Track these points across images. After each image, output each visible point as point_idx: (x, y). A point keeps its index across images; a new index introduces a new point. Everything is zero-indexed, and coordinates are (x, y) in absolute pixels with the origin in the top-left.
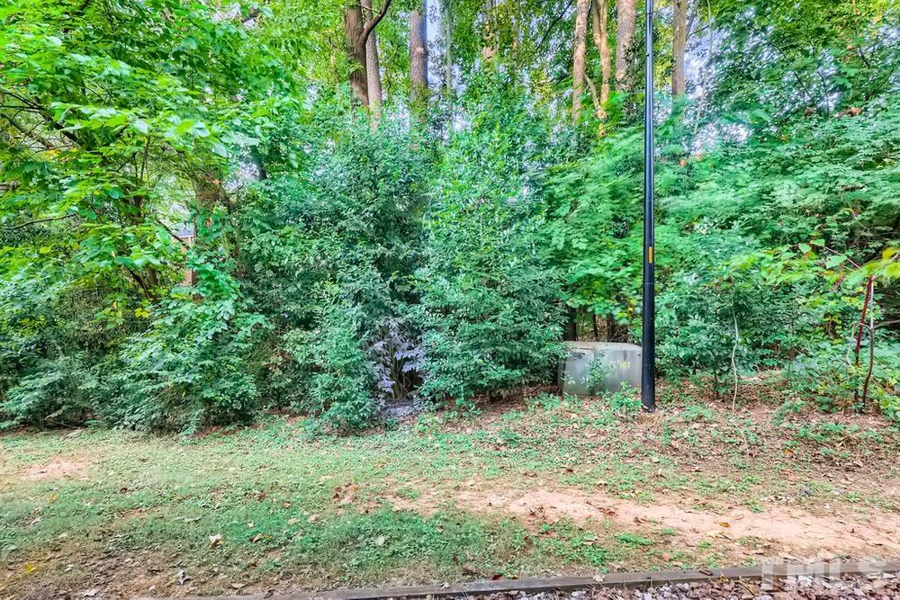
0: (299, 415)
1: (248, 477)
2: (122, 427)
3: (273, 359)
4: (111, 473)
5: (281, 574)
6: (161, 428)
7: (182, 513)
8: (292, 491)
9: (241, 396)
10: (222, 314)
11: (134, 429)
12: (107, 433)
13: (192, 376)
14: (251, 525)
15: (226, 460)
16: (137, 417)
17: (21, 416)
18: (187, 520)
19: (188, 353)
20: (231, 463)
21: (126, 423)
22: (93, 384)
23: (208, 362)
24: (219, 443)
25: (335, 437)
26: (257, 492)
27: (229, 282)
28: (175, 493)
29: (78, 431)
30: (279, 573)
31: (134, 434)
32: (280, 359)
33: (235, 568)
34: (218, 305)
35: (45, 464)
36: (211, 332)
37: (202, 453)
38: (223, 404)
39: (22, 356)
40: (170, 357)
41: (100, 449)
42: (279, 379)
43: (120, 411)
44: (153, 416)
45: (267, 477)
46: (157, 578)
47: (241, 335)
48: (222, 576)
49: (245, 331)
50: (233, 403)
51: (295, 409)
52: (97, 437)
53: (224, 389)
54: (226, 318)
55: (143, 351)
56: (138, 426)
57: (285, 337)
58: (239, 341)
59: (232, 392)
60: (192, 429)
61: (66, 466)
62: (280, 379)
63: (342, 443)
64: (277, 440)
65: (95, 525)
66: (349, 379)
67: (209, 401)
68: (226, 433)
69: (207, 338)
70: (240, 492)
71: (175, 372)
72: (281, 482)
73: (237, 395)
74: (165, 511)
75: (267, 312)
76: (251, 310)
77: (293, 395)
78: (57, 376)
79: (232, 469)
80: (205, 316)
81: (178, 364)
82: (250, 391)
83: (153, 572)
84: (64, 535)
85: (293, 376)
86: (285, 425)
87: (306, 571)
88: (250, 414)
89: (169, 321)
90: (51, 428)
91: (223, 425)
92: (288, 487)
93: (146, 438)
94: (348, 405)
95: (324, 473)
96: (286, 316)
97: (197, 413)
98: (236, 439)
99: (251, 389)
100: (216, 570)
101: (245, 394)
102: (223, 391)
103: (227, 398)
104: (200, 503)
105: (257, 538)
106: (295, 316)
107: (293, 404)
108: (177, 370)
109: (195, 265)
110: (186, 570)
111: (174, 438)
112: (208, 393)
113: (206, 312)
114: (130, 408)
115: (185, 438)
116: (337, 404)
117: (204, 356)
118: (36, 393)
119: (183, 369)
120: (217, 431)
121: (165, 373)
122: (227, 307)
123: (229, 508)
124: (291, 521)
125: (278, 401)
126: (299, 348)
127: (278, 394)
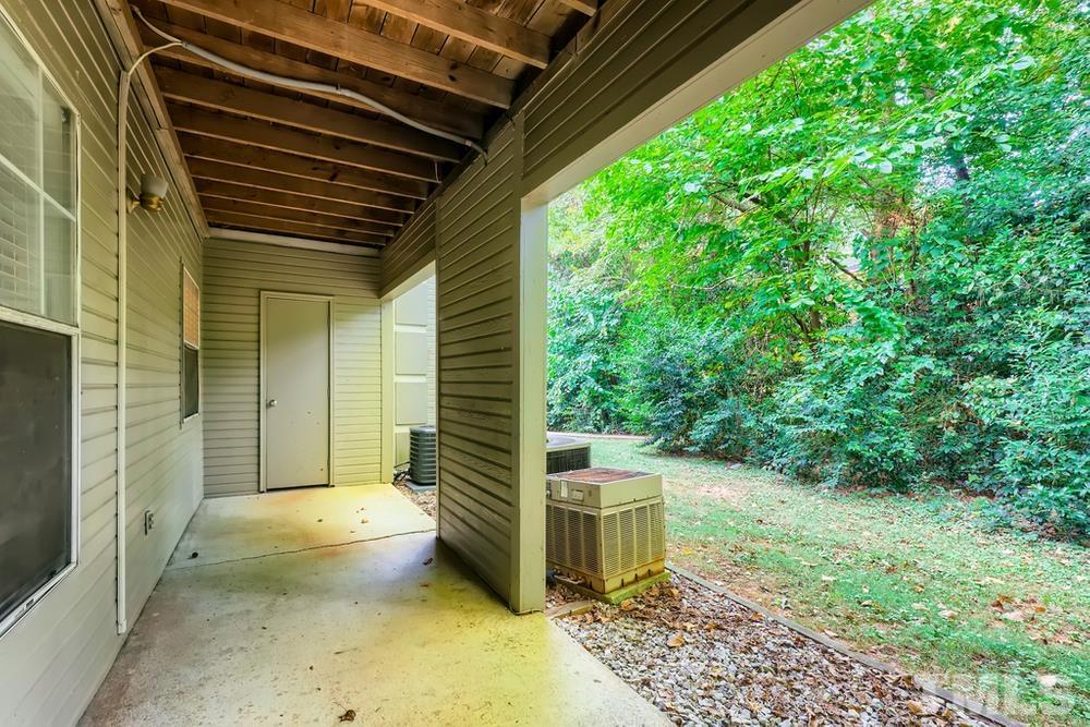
0: (981, 494)
1: (883, 546)
2: (770, 467)
3: (945, 415)
4: (754, 505)
5: (882, 646)
6: (806, 476)
7: (801, 555)
8: (933, 577)
9: (895, 455)
10: (879, 357)
11: (781, 472)
12: (759, 472)
13: (836, 426)
14: (866, 591)
15: (863, 523)
16: (784, 460)
17: (701, 444)
18: (804, 563)
19: (837, 401)
20: (868, 528)
21: (773, 464)
22: (751, 423)
23: (857, 412)
24: (862, 504)
25: (1033, 536)
26: (887, 564)
27: (892, 320)
28: (801, 537)
29: (738, 465)
30: (879, 644)
31: (780, 477)
32: (956, 415)
33: (835, 619)
34: (875, 347)
35: (712, 486)
36: (864, 377)
37: (840, 509)
38: (871, 461)
39: (706, 395)
40: (819, 402)
41: (751, 484)
42: (953, 442)
43: (771, 453)
44: (799, 463)
45: (904, 553)
46: (765, 595)
47: (901, 381)
48: (818, 618)
49: (906, 378)
50: (882, 461)
51: (976, 485)
52: (750, 473)
53: (874, 444)
54: (884, 361)
55: (795, 395)
56: (785, 470)
57: (966, 387)
58: (897, 390)
59: (883, 448)
60: (834, 482)
61: (725, 491)
62: (955, 442)
63: (1047, 548)
64: (936, 519)
65: (733, 540)
66: (1071, 454)
67: (855, 455)
68: (873, 496)
69: (858, 385)
70: (867, 557)
71: (820, 419)
72: (921, 564)
73: (889, 454)
74: (787, 548)
75: (942, 355)
76: (918, 352)
77: (974, 467)
78: (726, 414)
79: (866, 533)
80: (860, 359)
81: (825, 411)
82: (906, 451)
83: (764, 590)
84: (711, 539)
85: (977, 440)
86: (953, 502)
87: (913, 658)
88: (905, 479)
89: (820, 366)
90: (720, 459)
91: (870, 486)
92: (929, 572)
93: (790, 484)
94: (1064, 493)
95: (993, 574)
96: (971, 359)
97: (840, 467)
98: (883, 505)
99: (908, 447)
100: (815, 611)
101: (899, 454)
102: (872, 446)
103: (876, 455)
104: (820, 553)
105: (866, 603)
106: (986, 359)
107: (972, 478)
108: (824, 417)
109: (854, 303)
110: (789, 600)
111: (816, 488)
112: (854, 446)
113: (861, 355)
114: (779, 451)
115: (826, 490)
116: (1040, 487)
117: (855, 405)
118: (712, 426)
119: (829, 417)
120: (861, 491)
121: (810, 419)
122: (887, 349)
123: (849, 567)
124: (916, 606)
125: (951, 472)
126: (986, 402)
127: (951, 461)
